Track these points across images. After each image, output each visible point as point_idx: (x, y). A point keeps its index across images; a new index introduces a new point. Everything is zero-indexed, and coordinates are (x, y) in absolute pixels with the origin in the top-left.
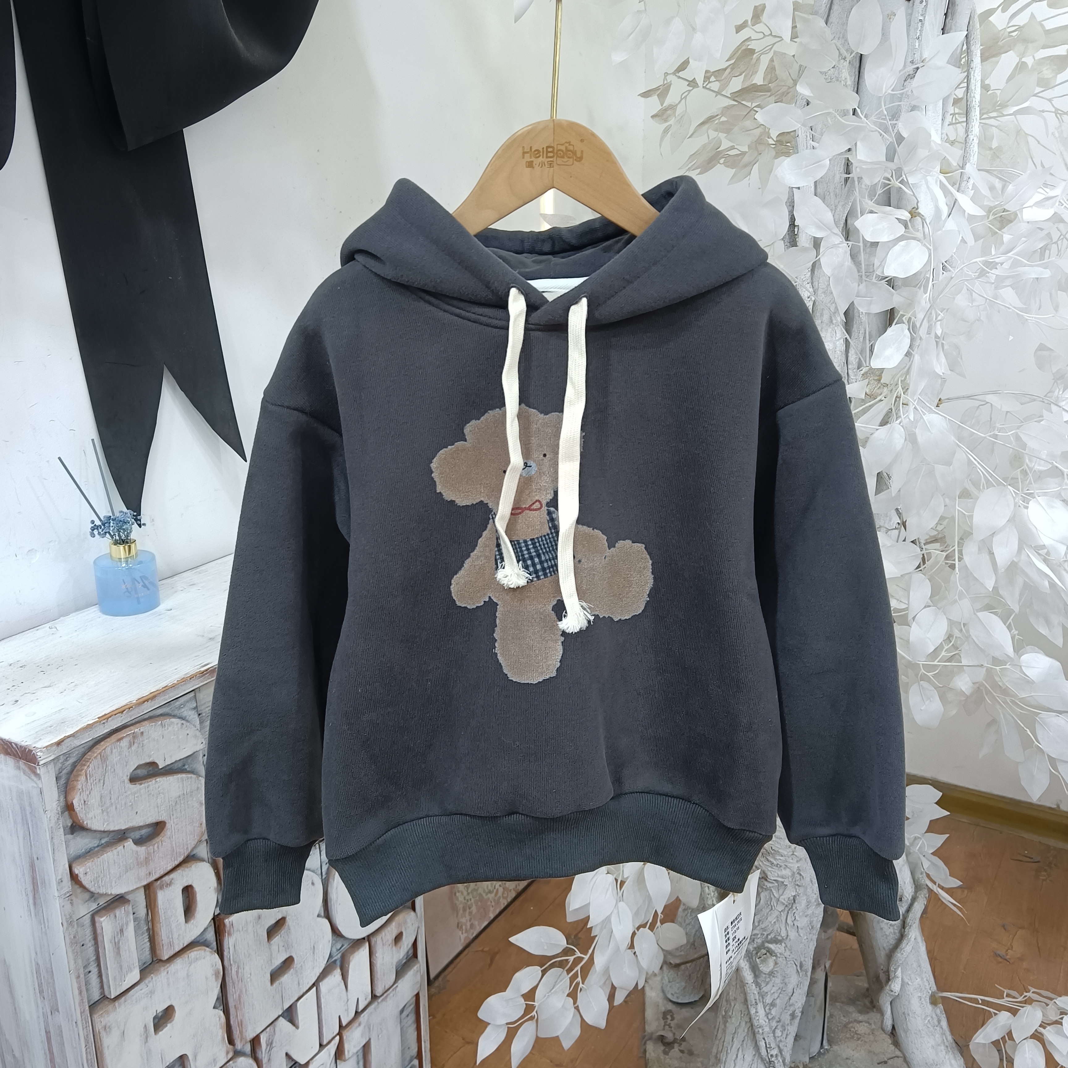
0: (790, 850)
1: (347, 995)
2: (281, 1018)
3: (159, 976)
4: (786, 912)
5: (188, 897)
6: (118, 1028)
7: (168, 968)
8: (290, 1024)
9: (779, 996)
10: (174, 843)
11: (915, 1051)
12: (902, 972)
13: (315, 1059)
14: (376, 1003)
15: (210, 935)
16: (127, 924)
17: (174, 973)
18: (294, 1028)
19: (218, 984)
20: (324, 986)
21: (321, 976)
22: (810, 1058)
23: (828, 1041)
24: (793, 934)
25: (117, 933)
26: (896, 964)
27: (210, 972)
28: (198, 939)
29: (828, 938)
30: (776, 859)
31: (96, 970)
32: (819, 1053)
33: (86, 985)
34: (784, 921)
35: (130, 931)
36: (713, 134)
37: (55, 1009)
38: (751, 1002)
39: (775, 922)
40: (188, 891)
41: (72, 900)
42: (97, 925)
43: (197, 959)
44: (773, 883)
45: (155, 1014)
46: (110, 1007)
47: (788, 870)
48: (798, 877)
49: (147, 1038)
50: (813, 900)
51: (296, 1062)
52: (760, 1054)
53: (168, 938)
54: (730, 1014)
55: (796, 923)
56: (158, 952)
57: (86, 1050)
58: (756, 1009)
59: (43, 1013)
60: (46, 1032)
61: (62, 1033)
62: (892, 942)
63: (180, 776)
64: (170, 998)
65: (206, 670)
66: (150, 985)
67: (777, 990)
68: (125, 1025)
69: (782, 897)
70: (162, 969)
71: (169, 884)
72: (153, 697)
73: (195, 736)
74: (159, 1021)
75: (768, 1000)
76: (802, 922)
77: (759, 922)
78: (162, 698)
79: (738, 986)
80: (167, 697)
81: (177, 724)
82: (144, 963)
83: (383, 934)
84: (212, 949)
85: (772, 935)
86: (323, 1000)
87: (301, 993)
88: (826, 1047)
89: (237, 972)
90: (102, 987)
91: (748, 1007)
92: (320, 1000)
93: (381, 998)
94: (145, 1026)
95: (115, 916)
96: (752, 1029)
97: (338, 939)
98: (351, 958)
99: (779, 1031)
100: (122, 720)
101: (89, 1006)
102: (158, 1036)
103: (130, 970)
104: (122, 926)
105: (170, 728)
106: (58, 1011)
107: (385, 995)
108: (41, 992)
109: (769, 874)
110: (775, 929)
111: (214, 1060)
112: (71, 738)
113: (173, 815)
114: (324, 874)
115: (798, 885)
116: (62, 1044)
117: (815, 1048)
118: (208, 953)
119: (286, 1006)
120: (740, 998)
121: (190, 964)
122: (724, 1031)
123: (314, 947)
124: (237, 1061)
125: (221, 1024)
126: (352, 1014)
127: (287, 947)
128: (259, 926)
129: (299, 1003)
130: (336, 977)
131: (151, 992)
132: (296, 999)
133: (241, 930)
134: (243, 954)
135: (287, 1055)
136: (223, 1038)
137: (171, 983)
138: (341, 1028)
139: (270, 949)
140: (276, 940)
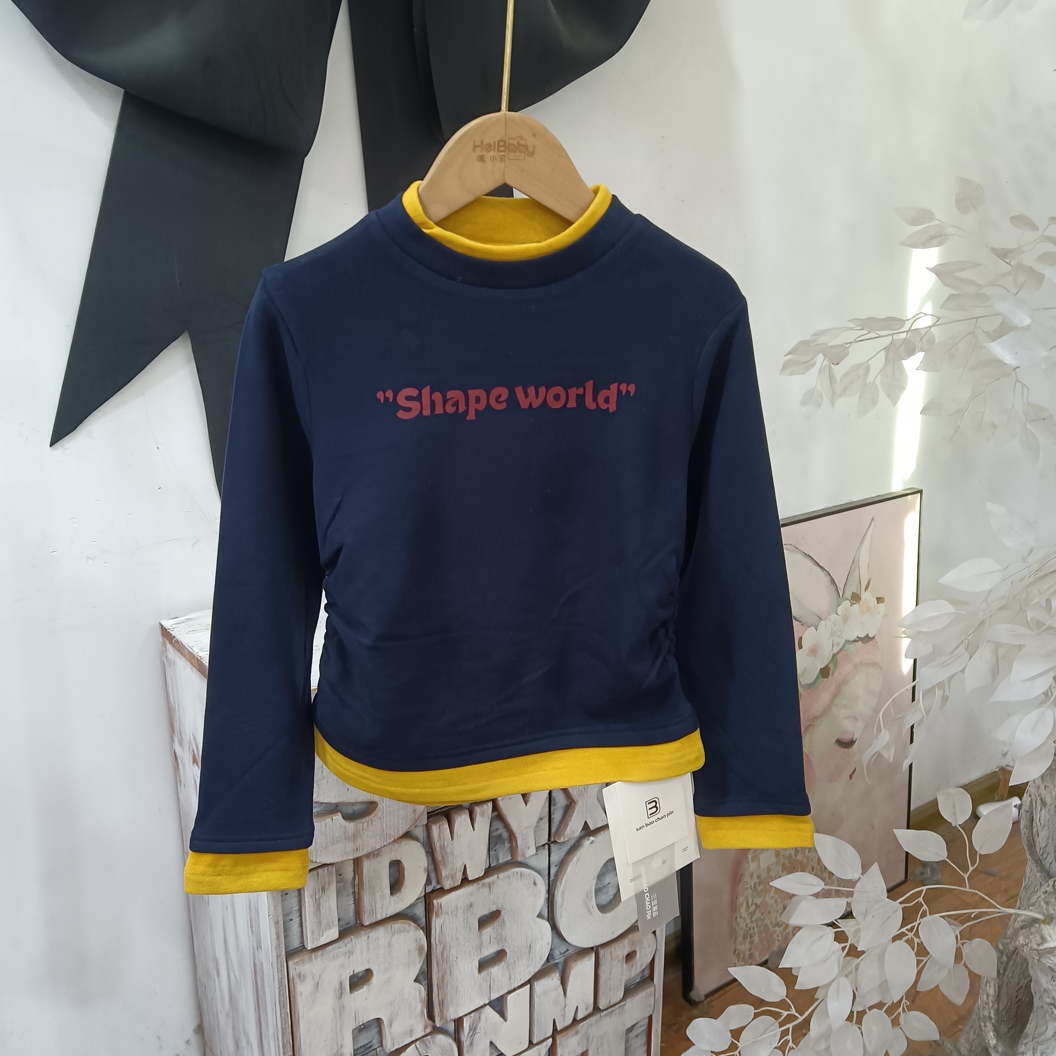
1: (565, 1001)
3: (359, 939)
5: (399, 870)
6: (313, 978)
7: (368, 933)
8: (498, 1015)
10: (385, 824)
14: (598, 1016)
15: (420, 910)
16: (329, 884)
17: (375, 940)
18: (502, 1019)
19: (420, 960)
20: (539, 986)
21: (539, 975)
25: (319, 890)
27: (413, 946)
28: (407, 912)
31: (298, 919)
33: (285, 931)
35: (333, 891)
37: (259, 946)
40: (396, 866)
43: (400, 931)
45: (352, 974)
46: (307, 957)
49: (341, 994)
53: (371, 905)
56: (362, 916)
57: (280, 991)
59: (252, 946)
60: (254, 965)
64: (368, 961)
66: (349, 946)
68: (320, 976)
70: (363, 933)
74: (355, 981)
82: (348, 924)
83: (613, 949)
84: (418, 925)
86: (536, 1000)
87: (512, 988)
89: (442, 953)
90: (302, 937)
92: (534, 999)
93: (605, 1012)
94: (341, 982)
95: (318, 874)
97: (560, 942)
98: (573, 965)
101: (286, 952)
102: (353, 995)
103: (329, 927)
104: (325, 884)
106: (261, 949)
107: (610, 1010)
111: (410, 1031)
114: (551, 875)
116: (263, 981)
118: (413, 928)
119: (494, 996)
121: (393, 934)
123: (530, 946)
124: (434, 1038)
125: (421, 999)
126: (569, 1021)
127: (500, 939)
128: (470, 914)
129: (510, 997)
130: (554, 980)
131: (349, 952)
132: (506, 992)
133: (450, 913)
134: (450, 936)
135: (491, 1043)
136: (423, 1012)
137: (372, 948)
138: (555, 1032)
139: (481, 938)
140: (488, 931)
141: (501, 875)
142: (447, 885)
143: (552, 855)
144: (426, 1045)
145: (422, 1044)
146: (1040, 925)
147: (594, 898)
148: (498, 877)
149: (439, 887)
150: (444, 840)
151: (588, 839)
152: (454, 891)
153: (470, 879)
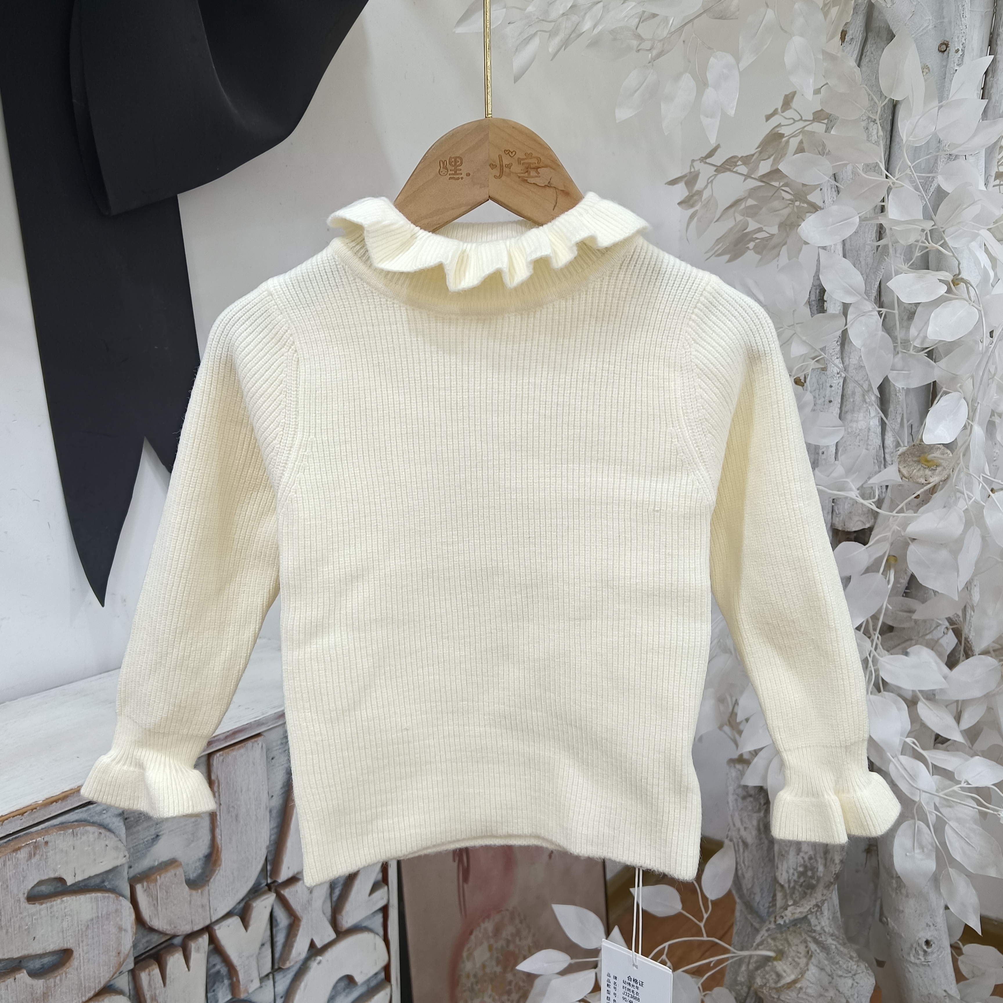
10: (82, 975)
36: (740, 217)
63: (93, 895)
73: (116, 848)
81: (94, 833)
105: (84, 838)
113: (82, 942)
143: (277, 985)
146: (772, 963)
150: (155, 989)
151: (315, 960)
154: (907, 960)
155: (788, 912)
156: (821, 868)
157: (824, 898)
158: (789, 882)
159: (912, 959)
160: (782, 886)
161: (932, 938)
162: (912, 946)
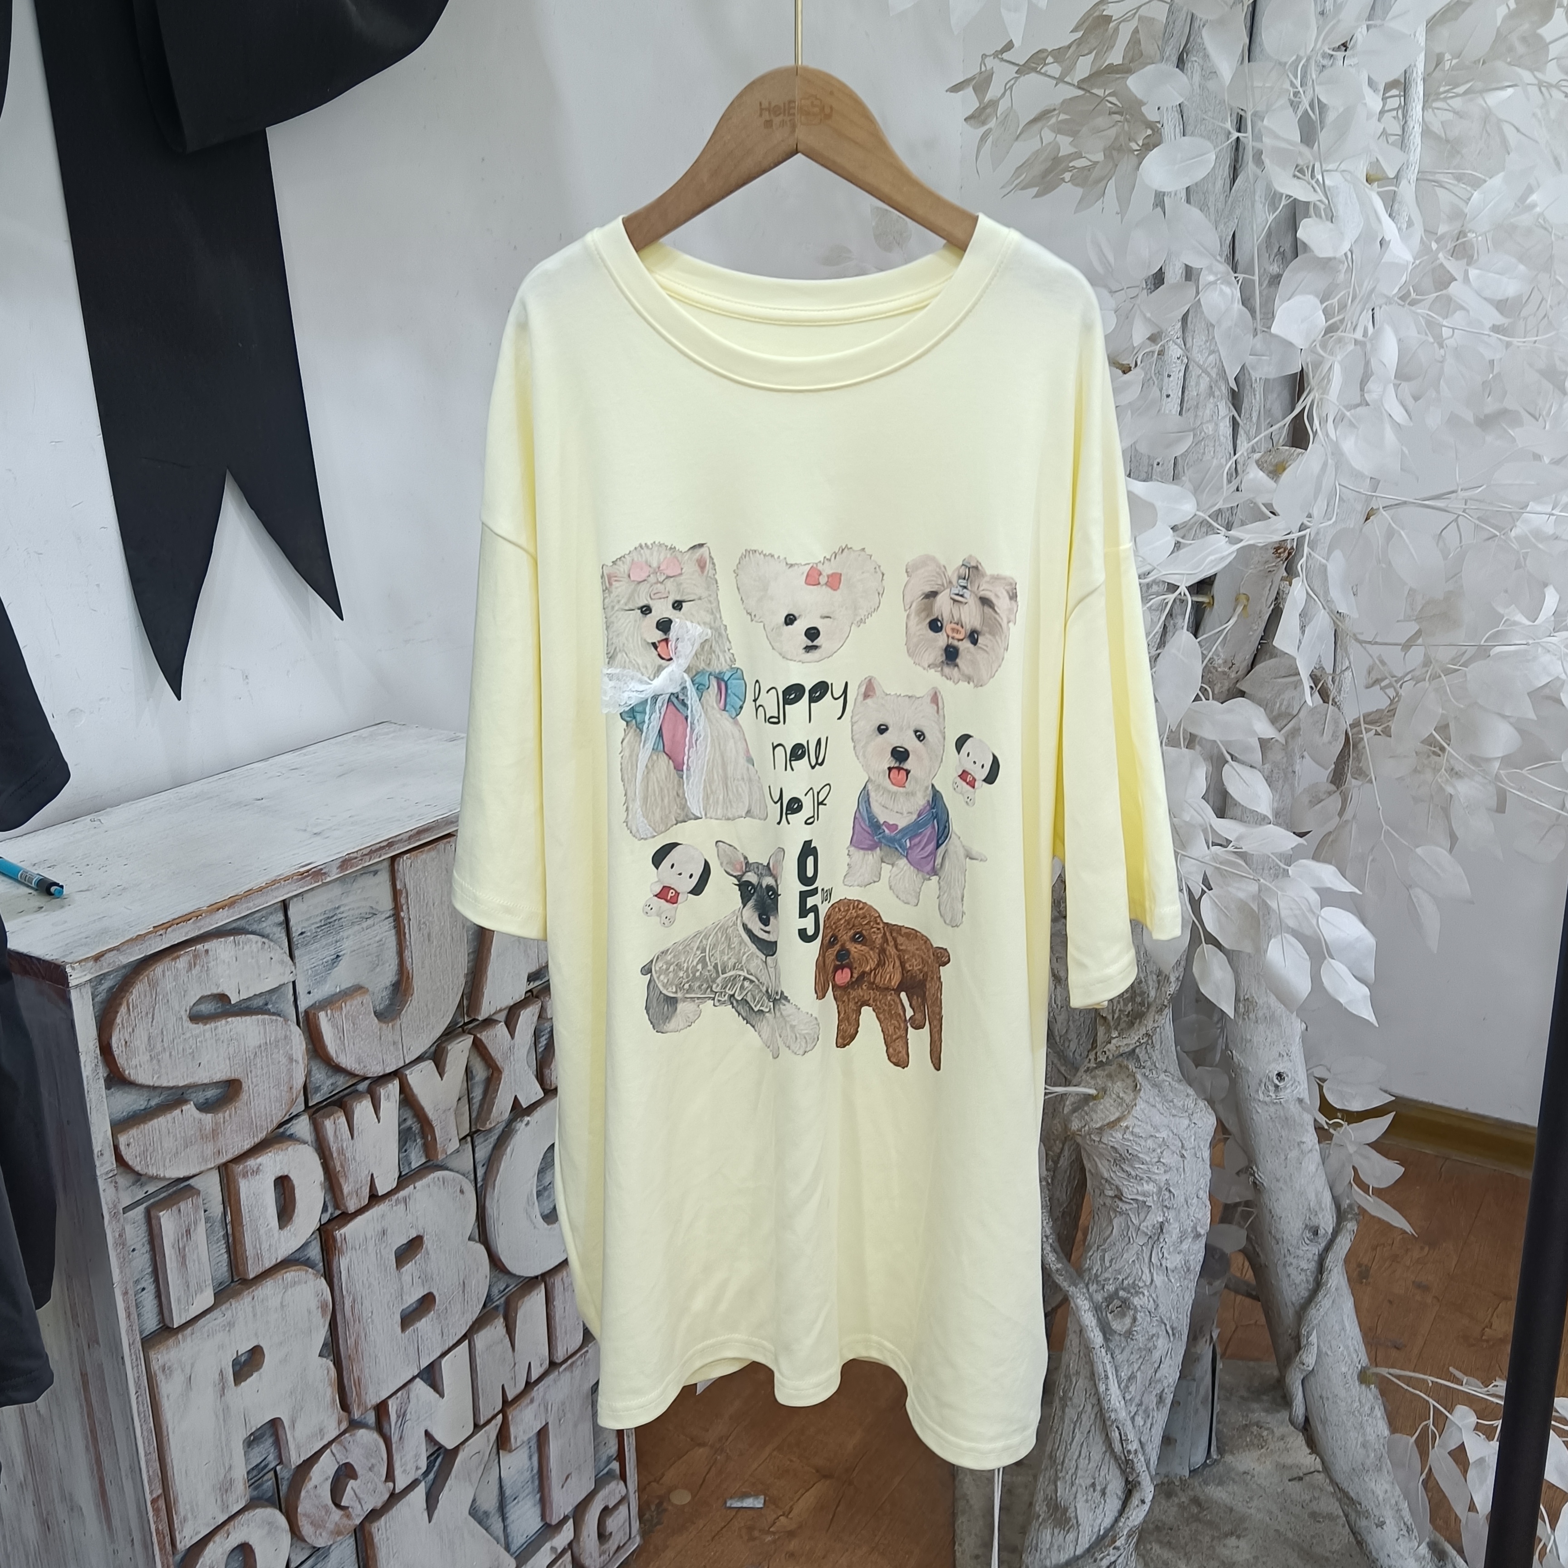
0: (1155, 1154)
1: (514, 1358)
2: (418, 1380)
3: (241, 1302)
4: (1150, 1246)
5: (284, 1193)
6: (183, 1371)
7: (253, 1291)
8: (432, 1390)
9: (1140, 1368)
10: (252, 1111)
11: (1336, 1450)
12: (1318, 1338)
13: (467, 1444)
14: (556, 1373)
15: (315, 1252)
16: (196, 1223)
17: (263, 1300)
18: (438, 1396)
19: (325, 1321)
20: (481, 1339)
21: (477, 1326)
22: (1190, 1471)
23: (1218, 1448)
24: (1159, 1279)
25: (182, 1235)
26: (1309, 1325)
27: (314, 1304)
28: (297, 1256)
29: (1215, 1294)
30: (1134, 1168)
31: (153, 1287)
32: (1205, 1465)
33: (137, 1307)
34: (1147, 1260)
35: (200, 1233)
36: (1048, 136)
37: (93, 1341)
38: (1099, 1376)
39: (1133, 1261)
40: (283, 1185)
41: (116, 1183)
42: (154, 1222)
44: (1130, 1203)
45: (235, 1356)
46: (171, 1342)
47: (1151, 1184)
48: (1167, 1193)
49: (223, 1389)
50: (1189, 1230)
51: (441, 1447)
52: (1112, 1451)
53: (255, 1247)
54: (1070, 1394)
55: (1164, 1262)
56: (241, 1268)
57: (137, 1398)
58: (1107, 1385)
59: (77, 1347)
60: (81, 1374)
61: (103, 1375)
62: (1305, 1294)
63: (260, 1017)
64: (256, 1334)
65: (308, 871)
66: (229, 1314)
67: (1137, 1359)
68: (192, 1365)
69: (1145, 1224)
70: (246, 1292)
71: (257, 1171)
72: (231, 903)
73: (282, 962)
74: (241, 1369)
75: (1124, 1375)
76: (1173, 1261)
77: (1111, 1261)
78: (244, 906)
79: (1082, 1354)
80: (251, 904)
81: (255, 943)
82: (220, 1284)
83: (565, 1273)
84: (318, 1271)
85: (1130, 1281)
86: (478, 1361)
87: (448, 1347)
88: (1215, 1457)
89: (353, 1308)
90: (161, 1312)
91: (1095, 1384)
92: (475, 1359)
93: (564, 1366)
94: (221, 1371)
95: (179, 1210)
96: (1102, 1415)
97: (500, 1275)
98: (520, 1303)
99: (1140, 1419)
100: (187, 933)
101: (142, 1339)
102: (238, 1388)
103: (200, 1289)
104: (189, 1226)
105: (246, 948)
106: (98, 1343)
107: (569, 1362)
108: (74, 1316)
109: (1125, 1190)
110: (1135, 1272)
111: (321, 1430)
112: (115, 952)
113: (251, 1072)
114: (479, 1179)
115: (1166, 1206)
116: (103, 1390)
117: (1199, 1458)
118: (311, 1276)
119: (425, 1363)
120: (1085, 1372)
121: (286, 1288)
122: (1062, 1419)
123: (464, 1283)
124: (354, 1435)
125: (330, 1380)
126: (521, 1385)
127: (425, 1278)
128: (384, 1245)
129: (444, 1361)
130: (497, 1328)
131: (229, 1323)
132: (439, 1354)
133: (358, 1247)
134: (361, 1282)
135: (427, 1433)
136: (334, 1401)
137: (259, 1313)
138: (506, 1403)
139: (400, 1279)
140: (409, 1267)
141: (419, 1184)
142: (352, 1207)
143: (477, 1149)
144: (345, 1447)
145: (339, 1447)
146: (1093, 1102)
147: (536, 1203)
148: (415, 1188)
149: (338, 1212)
150: (342, 1140)
151: (521, 1121)
152: (360, 1214)
153: (380, 1194)
154: (1254, 1099)
155: (1111, 1046)
156: (1153, 993)
157: (1156, 1025)
158: (1113, 1012)
159: (1261, 1097)
160: (1105, 1018)
161: (1285, 1070)
162: (1261, 1081)
